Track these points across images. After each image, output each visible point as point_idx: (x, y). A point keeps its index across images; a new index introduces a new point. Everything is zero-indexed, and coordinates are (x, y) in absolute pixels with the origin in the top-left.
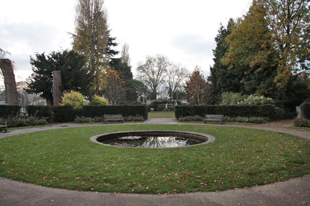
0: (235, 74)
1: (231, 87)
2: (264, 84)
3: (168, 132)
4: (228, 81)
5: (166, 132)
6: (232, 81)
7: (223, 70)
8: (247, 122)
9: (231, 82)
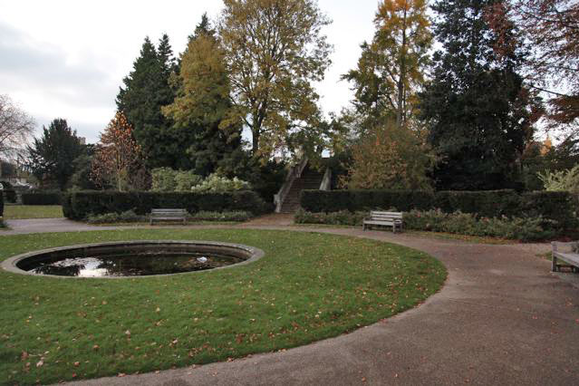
0: (174, 137)
1: (163, 159)
2: (230, 157)
3: (132, 244)
4: (159, 147)
5: (128, 245)
6: (167, 148)
7: (150, 126)
8: (225, 220)
9: (163, 149)
